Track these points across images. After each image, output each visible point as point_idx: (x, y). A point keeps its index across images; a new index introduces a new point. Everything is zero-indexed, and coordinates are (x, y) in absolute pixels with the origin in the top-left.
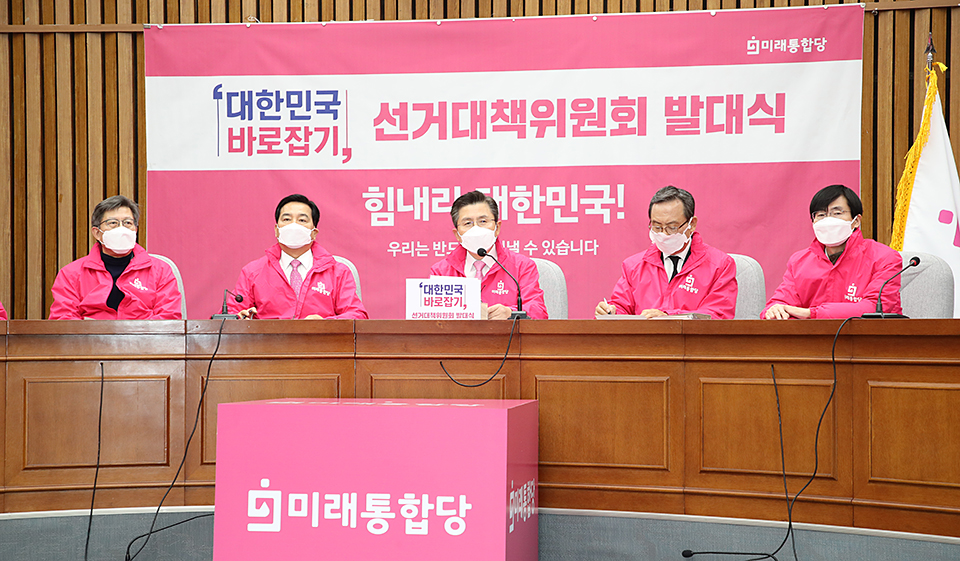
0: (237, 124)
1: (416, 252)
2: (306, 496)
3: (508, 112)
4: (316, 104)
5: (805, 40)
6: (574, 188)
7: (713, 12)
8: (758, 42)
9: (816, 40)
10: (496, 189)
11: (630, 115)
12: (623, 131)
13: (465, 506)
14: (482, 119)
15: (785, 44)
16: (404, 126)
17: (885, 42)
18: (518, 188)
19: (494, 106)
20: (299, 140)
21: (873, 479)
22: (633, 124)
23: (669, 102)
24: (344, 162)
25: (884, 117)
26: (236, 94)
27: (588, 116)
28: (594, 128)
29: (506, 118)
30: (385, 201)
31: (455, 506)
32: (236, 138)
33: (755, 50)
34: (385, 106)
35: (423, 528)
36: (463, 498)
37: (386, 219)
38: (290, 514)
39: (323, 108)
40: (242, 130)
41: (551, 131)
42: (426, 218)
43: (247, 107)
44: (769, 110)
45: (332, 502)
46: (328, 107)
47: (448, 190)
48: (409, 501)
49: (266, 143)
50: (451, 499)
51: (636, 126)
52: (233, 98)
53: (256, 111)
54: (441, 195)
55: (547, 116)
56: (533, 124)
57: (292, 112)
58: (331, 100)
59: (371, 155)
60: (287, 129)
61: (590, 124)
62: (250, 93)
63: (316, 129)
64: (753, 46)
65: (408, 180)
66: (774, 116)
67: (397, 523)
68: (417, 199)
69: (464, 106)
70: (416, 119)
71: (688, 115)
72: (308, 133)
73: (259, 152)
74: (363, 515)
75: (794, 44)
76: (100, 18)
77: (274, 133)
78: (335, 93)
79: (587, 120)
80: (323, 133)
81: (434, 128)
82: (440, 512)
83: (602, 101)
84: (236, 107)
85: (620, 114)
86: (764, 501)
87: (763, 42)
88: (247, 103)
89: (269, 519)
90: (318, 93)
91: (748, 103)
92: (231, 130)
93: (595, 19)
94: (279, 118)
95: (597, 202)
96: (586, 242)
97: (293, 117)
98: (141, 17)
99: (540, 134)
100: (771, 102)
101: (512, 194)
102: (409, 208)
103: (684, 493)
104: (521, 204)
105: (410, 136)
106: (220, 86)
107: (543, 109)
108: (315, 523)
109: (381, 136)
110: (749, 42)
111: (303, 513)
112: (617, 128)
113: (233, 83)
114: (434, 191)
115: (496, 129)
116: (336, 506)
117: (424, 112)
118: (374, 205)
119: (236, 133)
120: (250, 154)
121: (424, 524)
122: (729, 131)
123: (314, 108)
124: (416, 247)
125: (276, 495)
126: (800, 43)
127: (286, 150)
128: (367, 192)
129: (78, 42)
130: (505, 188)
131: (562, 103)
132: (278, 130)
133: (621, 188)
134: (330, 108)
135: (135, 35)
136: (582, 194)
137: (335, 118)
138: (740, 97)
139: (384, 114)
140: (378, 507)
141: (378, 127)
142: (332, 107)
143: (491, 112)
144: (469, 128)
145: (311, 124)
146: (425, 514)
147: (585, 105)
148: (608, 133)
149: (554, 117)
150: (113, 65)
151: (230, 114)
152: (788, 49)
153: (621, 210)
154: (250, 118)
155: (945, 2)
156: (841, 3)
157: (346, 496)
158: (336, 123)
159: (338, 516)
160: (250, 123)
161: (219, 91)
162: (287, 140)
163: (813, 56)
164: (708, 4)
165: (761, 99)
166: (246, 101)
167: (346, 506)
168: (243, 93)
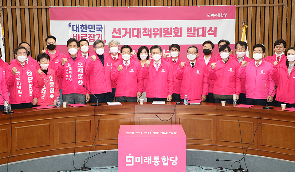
0: (75, 33)
2: (139, 157)
3: (147, 31)
4: (96, 28)
5: (222, 14)
6: (164, 50)
7: (199, 6)
8: (210, 14)
9: (224, 14)
11: (178, 32)
12: (176, 36)
13: (177, 159)
14: (140, 32)
16: (120, 34)
17: (241, 14)
19: (143, 29)
20: (92, 37)
21: (262, 145)
22: (179, 34)
23: (188, 29)
25: (240, 33)
26: (75, 25)
27: (167, 32)
28: (169, 35)
29: (146, 32)
31: (174, 159)
34: (115, 29)
35: (167, 164)
36: (176, 157)
38: (136, 162)
39: (98, 29)
40: (77, 35)
41: (158, 36)
43: (78, 29)
44: (213, 31)
45: (146, 158)
46: (99, 29)
48: (164, 158)
50: (173, 157)
51: (180, 35)
53: (80, 30)
55: (157, 32)
56: (153, 34)
57: (90, 30)
58: (100, 27)
60: (89, 35)
61: (168, 34)
62: (79, 25)
63: (96, 35)
64: (209, 15)
66: (214, 33)
67: (161, 163)
69: (136, 29)
70: (123, 32)
71: (193, 32)
72: (94, 36)
74: (153, 161)
75: (219, 15)
76: (36, 4)
78: (101, 25)
80: (98, 36)
81: (128, 35)
82: (171, 160)
83: (171, 28)
84: (75, 29)
85: (176, 32)
86: (236, 148)
88: (78, 28)
89: (131, 163)
90: (97, 25)
91: (208, 29)
92: (73, 35)
93: (169, 7)
94: (86, 32)
97: (90, 31)
98: (48, 4)
99: (155, 37)
100: (213, 29)
105: (122, 37)
106: (70, 23)
107: (156, 30)
108: (142, 164)
109: (114, 36)
110: (208, 14)
111: (139, 161)
112: (175, 35)
113: (74, 22)
115: (144, 35)
116: (147, 159)
117: (125, 30)
119: (75, 35)
121: (167, 163)
122: (203, 36)
123: (96, 29)
125: (132, 157)
126: (220, 15)
129: (31, 11)
131: (161, 29)
132: (86, 35)
134: (100, 29)
135: (46, 9)
136: (166, 52)
138: (206, 28)
139: (115, 31)
140: (156, 160)
141: (113, 34)
142: (101, 29)
144: (137, 35)
145: (95, 33)
146: (167, 161)
147: (167, 29)
148: (173, 37)
149: (159, 32)
150: (41, 17)
151: (73, 31)
152: (218, 16)
154: (79, 32)
155: (255, 5)
156: (230, 4)
157: (149, 157)
158: (102, 33)
159: (147, 162)
160: (79, 33)
161: (70, 24)
162: (89, 38)
163: (224, 18)
164: (198, 4)
165: (211, 28)
166: (78, 27)
167: (149, 159)
168: (77, 25)
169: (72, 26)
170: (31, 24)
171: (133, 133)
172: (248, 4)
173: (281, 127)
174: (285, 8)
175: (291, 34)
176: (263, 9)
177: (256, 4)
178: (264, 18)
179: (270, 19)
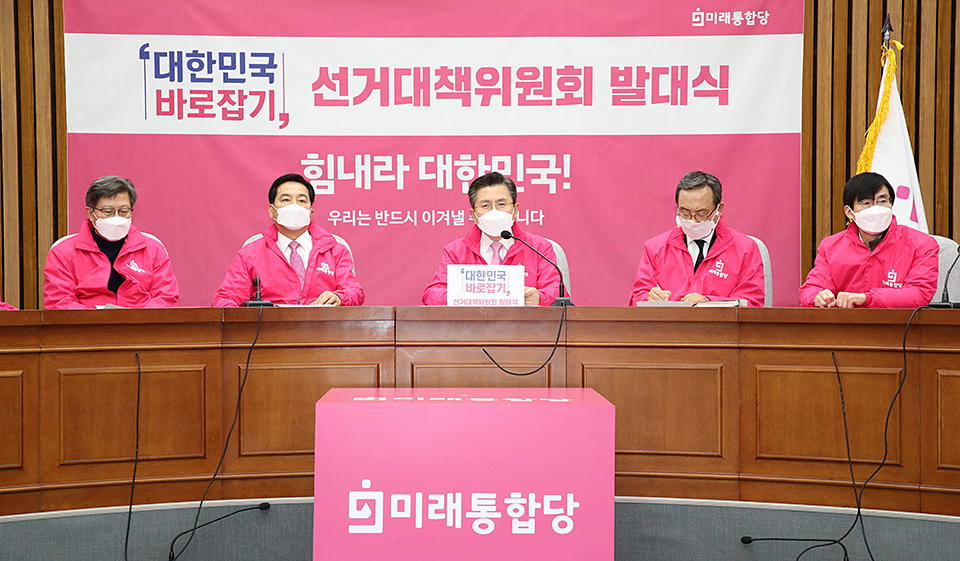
0: (166, 86)
1: (357, 222)
2: (409, 496)
3: (452, 79)
4: (251, 66)
5: (748, 13)
6: (520, 157)
8: (702, 14)
9: (759, 13)
10: (440, 157)
11: (576, 84)
12: (569, 100)
13: (572, 504)
14: (426, 85)
15: (729, 17)
16: (344, 91)
17: (825, 16)
18: (462, 157)
19: (437, 72)
20: (233, 103)
21: (943, 465)
22: (579, 94)
23: (615, 72)
24: (281, 127)
25: (823, 91)
26: (165, 55)
27: (534, 85)
28: (540, 97)
29: (450, 86)
30: (324, 168)
31: (563, 504)
32: (165, 100)
33: (700, 22)
34: (324, 71)
35: (530, 527)
36: (570, 497)
37: (326, 187)
38: (393, 516)
39: (258, 70)
40: (172, 92)
41: (496, 99)
42: (368, 186)
43: (176, 68)
44: (713, 82)
45: (436, 502)
46: (263, 70)
47: (391, 157)
48: (515, 500)
49: (197, 107)
50: (558, 498)
51: (582, 96)
52: (161, 58)
53: (187, 73)
54: (384, 163)
55: (492, 84)
56: (478, 92)
57: (226, 75)
58: (267, 63)
59: (309, 121)
60: (220, 92)
61: (536, 93)
62: (180, 53)
63: (251, 93)
64: (698, 18)
65: (349, 147)
66: (718, 88)
67: (504, 523)
68: (359, 167)
69: (407, 72)
70: (357, 85)
71: (634, 86)
72: (242, 97)
73: (190, 115)
74: (468, 515)
75: (738, 17)
77: (206, 96)
78: (271, 56)
79: (533, 89)
80: (259, 97)
81: (376, 94)
82: (548, 511)
83: (548, 70)
84: (165, 68)
85: (566, 84)
86: (825, 487)
87: (708, 14)
88: (176, 64)
90: (253, 55)
91: (693, 75)
92: (159, 92)
94: (211, 80)
95: (543, 172)
96: (532, 213)
97: (226, 79)
99: (485, 102)
100: (715, 74)
101: (457, 163)
102: (350, 176)
103: (739, 479)
104: (466, 173)
105: (351, 102)
106: (147, 45)
107: (488, 77)
108: (419, 524)
109: (319, 101)
110: (694, 14)
111: (407, 514)
112: (563, 97)
113: (159, 43)
114: (377, 159)
115: (440, 96)
116: (440, 506)
117: (366, 77)
118: (313, 172)
119: (165, 95)
120: (180, 117)
121: (531, 523)
122: (674, 103)
123: (249, 71)
124: (357, 216)
125: (378, 496)
126: (744, 16)
127: (219, 114)
128: (306, 158)
130: (449, 157)
131: (507, 71)
132: (210, 93)
133: (567, 158)
134: (265, 70)
136: (528, 163)
137: (271, 81)
138: (685, 69)
139: (323, 78)
140: (483, 508)
141: (317, 92)
142: (268, 71)
144: (412, 95)
145: (246, 88)
146: (532, 513)
147: (531, 74)
148: (554, 102)
149: (499, 85)
150: (28, 19)
151: (158, 75)
152: (732, 22)
153: (567, 180)
154: (180, 80)
157: (450, 496)
158: (272, 87)
159: (442, 516)
160: (180, 85)
161: (146, 50)
162: (220, 104)
163: (757, 29)
165: (705, 71)
166: (176, 62)
167: (451, 507)
168: (172, 53)
169: (152, 56)
178: (915, 31)
179: (942, 35)
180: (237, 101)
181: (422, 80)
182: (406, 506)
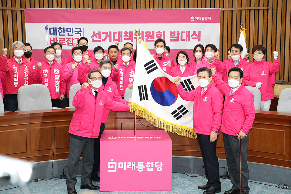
0: (53, 37)
2: (123, 163)
3: (128, 34)
4: (75, 31)
7: (182, 9)
8: (194, 17)
9: (209, 17)
11: (161, 36)
13: (162, 164)
15: (201, 18)
16: (100, 38)
17: (226, 18)
19: (124, 33)
23: (171, 33)
25: (225, 38)
26: (52, 28)
28: (151, 39)
29: (128, 36)
31: (159, 164)
32: (52, 40)
33: (193, 20)
34: (94, 32)
35: (152, 170)
36: (161, 162)
38: (119, 167)
39: (77, 32)
43: (55, 32)
44: (197, 35)
45: (129, 164)
48: (148, 163)
50: (158, 163)
52: (51, 29)
53: (58, 33)
56: (135, 38)
57: (68, 34)
60: (67, 38)
62: (56, 28)
63: (75, 38)
64: (193, 18)
66: (198, 37)
67: (145, 169)
69: (116, 33)
70: (103, 36)
71: (176, 36)
72: (73, 40)
74: (137, 167)
75: (203, 18)
76: (11, 6)
77: (63, 39)
78: (80, 29)
79: (149, 37)
81: (108, 38)
82: (156, 166)
83: (153, 32)
84: (52, 32)
85: (158, 36)
90: (75, 28)
91: (191, 33)
92: (51, 38)
93: (151, 10)
94: (64, 35)
98: (23, 5)
100: (197, 33)
105: (102, 41)
106: (47, 26)
108: (125, 169)
109: (93, 40)
110: (192, 17)
111: (122, 167)
113: (50, 25)
115: (125, 39)
117: (105, 34)
121: (152, 169)
122: (186, 41)
123: (74, 33)
125: (115, 163)
126: (205, 18)
127: (67, 44)
129: (5, 13)
131: (143, 32)
135: (21, 11)
137: (80, 35)
138: (189, 32)
139: (94, 34)
140: (141, 165)
141: (93, 38)
142: (79, 32)
143: (124, 35)
144: (118, 39)
146: (152, 167)
147: (149, 33)
149: (141, 36)
150: (16, 19)
151: (50, 34)
152: (202, 20)
154: (56, 35)
155: (240, 9)
156: (215, 7)
157: (132, 163)
159: (131, 167)
160: (56, 37)
161: (47, 27)
162: (67, 41)
163: (208, 22)
164: (181, 7)
165: (194, 32)
166: (55, 30)
167: (133, 165)
168: (54, 28)
170: (5, 27)
171: (116, 138)
172: (232, 7)
173: (269, 130)
174: (270, 11)
175: (277, 39)
176: (248, 12)
177: (241, 7)
178: (249, 22)
179: (255, 23)
180: (71, 40)
181: (120, 35)
182: (122, 165)
